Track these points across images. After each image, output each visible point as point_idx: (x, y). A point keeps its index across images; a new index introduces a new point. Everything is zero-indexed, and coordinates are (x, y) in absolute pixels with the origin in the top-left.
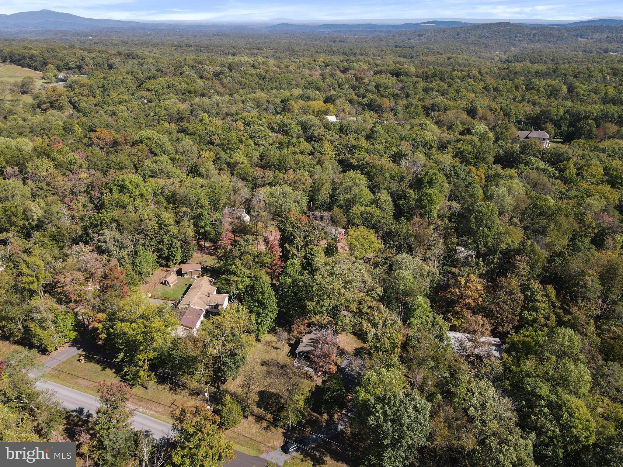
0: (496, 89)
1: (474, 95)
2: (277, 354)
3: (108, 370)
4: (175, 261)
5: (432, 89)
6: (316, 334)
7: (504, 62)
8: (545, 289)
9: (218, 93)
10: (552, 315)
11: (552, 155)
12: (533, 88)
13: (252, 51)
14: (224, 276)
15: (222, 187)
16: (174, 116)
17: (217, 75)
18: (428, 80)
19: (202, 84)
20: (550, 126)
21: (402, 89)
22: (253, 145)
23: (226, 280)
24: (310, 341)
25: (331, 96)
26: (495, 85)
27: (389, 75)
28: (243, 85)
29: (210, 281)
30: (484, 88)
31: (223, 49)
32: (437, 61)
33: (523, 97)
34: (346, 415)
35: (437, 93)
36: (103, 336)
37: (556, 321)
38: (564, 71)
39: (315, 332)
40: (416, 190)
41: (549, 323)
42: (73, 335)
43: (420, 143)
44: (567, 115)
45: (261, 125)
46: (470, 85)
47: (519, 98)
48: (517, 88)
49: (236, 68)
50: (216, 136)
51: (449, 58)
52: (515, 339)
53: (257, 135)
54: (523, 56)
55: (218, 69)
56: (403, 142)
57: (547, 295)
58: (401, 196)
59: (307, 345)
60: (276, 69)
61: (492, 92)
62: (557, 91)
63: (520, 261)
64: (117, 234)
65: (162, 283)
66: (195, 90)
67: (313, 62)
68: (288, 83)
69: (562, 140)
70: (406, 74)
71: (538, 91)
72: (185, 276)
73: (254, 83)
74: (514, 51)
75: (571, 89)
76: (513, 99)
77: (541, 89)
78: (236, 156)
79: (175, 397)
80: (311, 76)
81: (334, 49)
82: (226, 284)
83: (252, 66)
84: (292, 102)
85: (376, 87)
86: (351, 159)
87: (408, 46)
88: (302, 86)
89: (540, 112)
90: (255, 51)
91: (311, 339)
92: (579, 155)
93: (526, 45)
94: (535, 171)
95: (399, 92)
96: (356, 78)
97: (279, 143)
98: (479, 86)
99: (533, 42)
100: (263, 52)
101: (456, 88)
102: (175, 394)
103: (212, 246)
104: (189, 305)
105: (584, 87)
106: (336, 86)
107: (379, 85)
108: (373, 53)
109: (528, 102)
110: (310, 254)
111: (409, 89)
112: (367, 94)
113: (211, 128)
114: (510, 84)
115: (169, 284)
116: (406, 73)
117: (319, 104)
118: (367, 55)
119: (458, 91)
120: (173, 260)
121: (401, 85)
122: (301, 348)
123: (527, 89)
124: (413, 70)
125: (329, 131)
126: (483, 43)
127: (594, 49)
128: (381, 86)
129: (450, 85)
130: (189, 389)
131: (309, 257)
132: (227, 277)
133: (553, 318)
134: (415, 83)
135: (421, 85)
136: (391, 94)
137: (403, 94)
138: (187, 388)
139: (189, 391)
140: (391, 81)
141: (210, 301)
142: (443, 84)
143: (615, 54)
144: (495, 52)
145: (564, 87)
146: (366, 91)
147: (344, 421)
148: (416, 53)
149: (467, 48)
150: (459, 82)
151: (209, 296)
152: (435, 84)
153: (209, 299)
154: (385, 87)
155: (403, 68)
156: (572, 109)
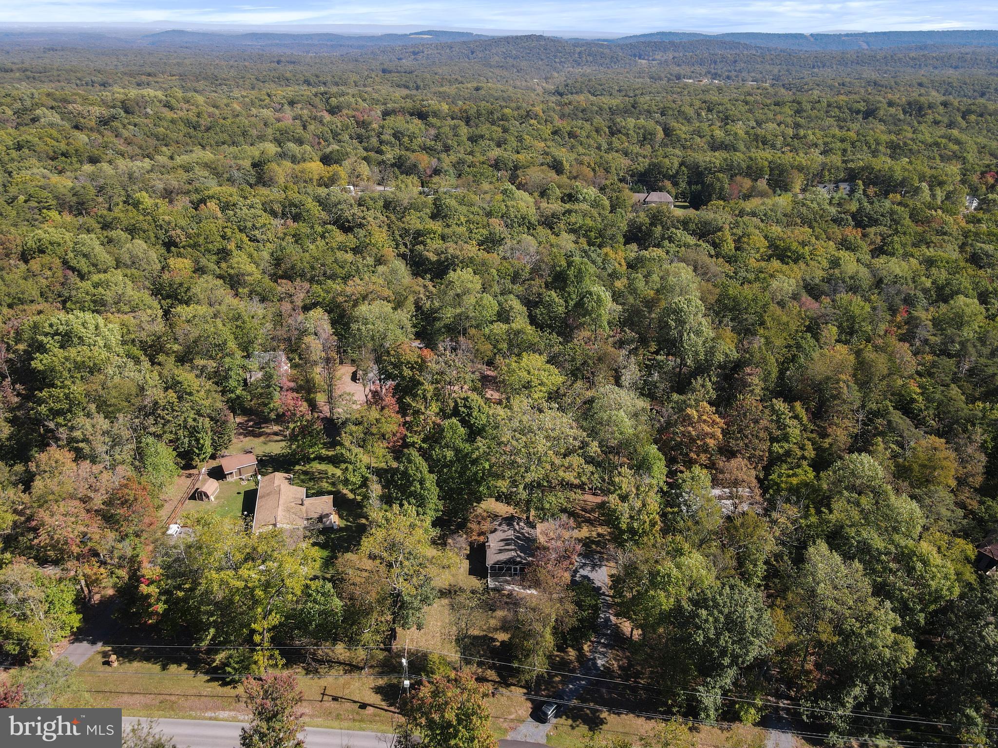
0: (571, 135)
1: (543, 144)
2: (453, 576)
3: (173, 668)
4: (203, 456)
5: (482, 137)
6: (504, 531)
7: (554, 94)
8: (792, 409)
9: (123, 156)
10: (806, 442)
11: (696, 225)
12: (620, 132)
13: (138, 79)
14: (297, 467)
15: (253, 317)
16: (67, 200)
17: (104, 122)
18: (472, 123)
19: (86, 139)
20: (668, 184)
21: (437, 138)
22: (249, 243)
23: (305, 473)
24: (502, 544)
25: (331, 153)
26: (569, 129)
27: (408, 117)
28: (164, 141)
29: (287, 479)
30: (555, 133)
31: (79, 75)
32: (462, 93)
33: (610, 144)
34: (599, 643)
35: (491, 143)
36: (160, 608)
37: (814, 449)
38: (646, 107)
39: (501, 528)
40: (558, 291)
41: (806, 454)
42: (75, 620)
43: (516, 220)
44: (683, 168)
45: (252, 207)
46: (533, 129)
47: (605, 146)
48: (597, 131)
49: (137, 108)
50: (179, 231)
51: (477, 89)
52: (795, 482)
53: (249, 225)
54: (578, 85)
55: (106, 112)
56: (492, 220)
57: (796, 417)
58: (537, 303)
59: (501, 551)
60: (211, 109)
61: (567, 138)
62: (650, 134)
63: (750, 375)
64: (103, 423)
65: (193, 497)
66: (76, 151)
67: (267, 97)
68: (244, 134)
69: (687, 204)
70: (435, 114)
71: (627, 135)
72: (229, 479)
73: (181, 134)
74: (559, 78)
75: (667, 131)
76: (597, 148)
77: (631, 132)
78: (238, 263)
79: (323, 682)
80: (278, 120)
81: (288, 75)
82: (310, 479)
83: (165, 106)
84: (274, 166)
85: (395, 135)
86: (426, 253)
87: (403, 70)
88: (270, 137)
89: (649, 165)
90: (144, 78)
91: (502, 540)
92: (731, 223)
93: (571, 69)
94: (683, 248)
95: (433, 142)
96: (357, 123)
97: (294, 236)
98: (547, 130)
99: (579, 64)
100: (159, 80)
101: (516, 134)
102: (319, 678)
103: (249, 421)
104: (275, 525)
105: (684, 128)
106: (329, 136)
107: (398, 132)
108: (354, 82)
109: (617, 152)
110: (465, 406)
111: (447, 138)
112: (383, 148)
113: (167, 218)
114: (587, 125)
115: (208, 497)
116: (435, 113)
117: (315, 167)
118: (345, 84)
119: (520, 139)
120: (198, 455)
121: (433, 132)
122: (492, 558)
123: (612, 134)
124: (445, 107)
125: (368, 209)
126: (513, 66)
127: (663, 75)
128: (402, 133)
129: (505, 130)
130: (340, 663)
131: (463, 412)
132: (304, 469)
133: (809, 446)
134: (455, 128)
135: (464, 131)
136: (420, 147)
137: (439, 146)
138: (335, 662)
139: (341, 668)
140: (416, 125)
141: (307, 512)
142: (495, 128)
143: (691, 81)
144: (532, 78)
145: (659, 129)
146: (381, 142)
147: (600, 653)
148: (423, 80)
149: (493, 73)
150: (518, 125)
151: (302, 505)
152: (484, 129)
153: (304, 508)
154: (409, 136)
155: (429, 106)
156: (689, 160)
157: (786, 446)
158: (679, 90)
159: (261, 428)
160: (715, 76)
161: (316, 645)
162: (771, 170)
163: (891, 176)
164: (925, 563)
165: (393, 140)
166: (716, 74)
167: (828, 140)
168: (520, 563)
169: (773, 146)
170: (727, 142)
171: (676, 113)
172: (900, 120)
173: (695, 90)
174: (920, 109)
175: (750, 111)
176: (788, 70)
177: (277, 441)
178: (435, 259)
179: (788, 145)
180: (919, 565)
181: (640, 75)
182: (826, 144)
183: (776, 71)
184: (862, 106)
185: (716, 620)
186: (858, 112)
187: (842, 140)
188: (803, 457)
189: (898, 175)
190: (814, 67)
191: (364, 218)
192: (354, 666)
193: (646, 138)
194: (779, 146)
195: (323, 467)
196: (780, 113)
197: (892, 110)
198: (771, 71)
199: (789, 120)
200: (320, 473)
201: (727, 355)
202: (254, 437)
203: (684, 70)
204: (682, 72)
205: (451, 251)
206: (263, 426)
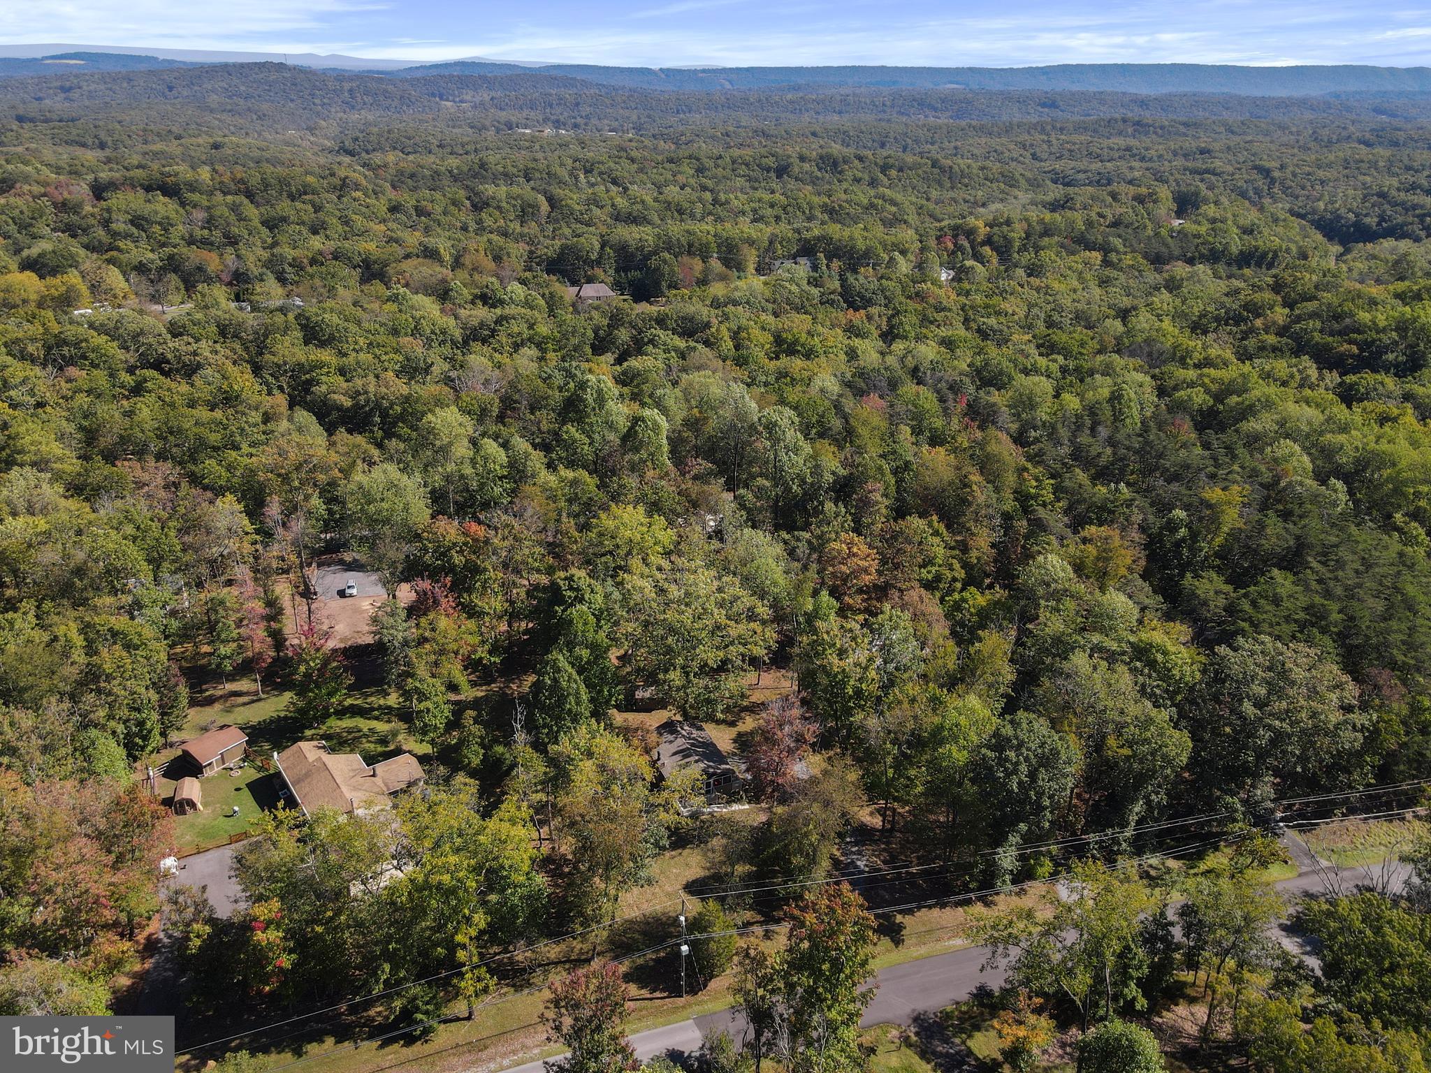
0: (420, 212)
1: (383, 227)
4: (150, 749)
5: (284, 219)
12: (488, 204)
20: (600, 272)
21: (210, 223)
27: (145, 194)
29: (320, 748)
30: (394, 209)
33: (480, 222)
35: (302, 228)
36: (286, 960)
44: (608, 250)
46: (361, 205)
47: (472, 226)
48: (455, 203)
57: (936, 533)
59: (682, 767)
61: (415, 217)
62: (530, 206)
63: (872, 491)
69: (633, 297)
70: (192, 187)
71: (499, 208)
72: (208, 773)
75: (551, 200)
76: (462, 228)
77: (504, 204)
85: (134, 223)
87: (57, 117)
95: (206, 232)
96: (56, 205)
98: (381, 207)
99: (353, 107)
101: (338, 214)
105: (574, 196)
107: (139, 217)
111: (227, 223)
115: (193, 805)
116: (191, 185)
117: (26, 281)
119: (346, 221)
120: (143, 749)
121: (199, 215)
123: (478, 208)
124: (205, 174)
125: (197, 340)
126: (249, 109)
127: (487, 123)
128: (146, 220)
129: (318, 209)
130: (556, 963)
131: (570, 597)
132: (321, 732)
133: (957, 565)
134: (234, 208)
135: (251, 211)
136: (183, 238)
137: (217, 236)
138: (548, 964)
139: (559, 968)
140: (163, 206)
141: (386, 785)
142: (298, 205)
143: (528, 131)
144: (285, 128)
145: (541, 199)
146: (115, 235)
147: (854, 853)
148: (110, 133)
149: (220, 120)
150: (336, 200)
151: (374, 776)
152: (284, 207)
153: (378, 780)
154: (160, 224)
155: (176, 175)
156: (614, 238)
157: (933, 569)
158: (527, 144)
159: (202, 691)
160: (558, 124)
161: (506, 951)
162: (719, 246)
163: (853, 247)
164: (1165, 653)
165: (134, 230)
166: (558, 121)
167: (756, 205)
168: (714, 774)
169: (692, 216)
170: (635, 214)
171: (545, 176)
172: (818, 178)
173: (549, 144)
174: (835, 164)
175: (641, 170)
176: (649, 117)
177: (244, 704)
178: (350, 404)
179: (710, 213)
180: (1160, 657)
181: (453, 122)
182: (755, 211)
183: (634, 118)
184: (770, 162)
185: (1027, 759)
186: (768, 170)
187: (772, 206)
188: (954, 580)
189: (861, 245)
190: (678, 112)
191: (195, 354)
192: (575, 960)
193: (526, 212)
194: (698, 216)
195: (347, 723)
196: (680, 173)
197: (806, 166)
198: (628, 118)
199: (692, 181)
200: (349, 733)
201: (833, 473)
202: (202, 706)
203: (514, 116)
204: (513, 119)
205: (372, 389)
206: (204, 687)
